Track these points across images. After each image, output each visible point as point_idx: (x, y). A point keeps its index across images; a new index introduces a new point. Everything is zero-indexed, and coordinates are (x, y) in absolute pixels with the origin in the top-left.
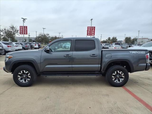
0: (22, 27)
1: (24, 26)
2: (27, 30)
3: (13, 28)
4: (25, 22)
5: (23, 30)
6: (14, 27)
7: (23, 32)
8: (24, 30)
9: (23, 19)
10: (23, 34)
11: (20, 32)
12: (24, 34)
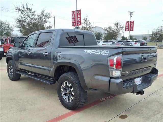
0: (128, 22)
1: (131, 21)
2: (133, 26)
3: (117, 25)
4: (132, 16)
5: (128, 26)
6: (119, 23)
7: (128, 29)
8: (130, 26)
9: (130, 13)
10: (128, 31)
11: (126, 29)
12: (130, 30)
